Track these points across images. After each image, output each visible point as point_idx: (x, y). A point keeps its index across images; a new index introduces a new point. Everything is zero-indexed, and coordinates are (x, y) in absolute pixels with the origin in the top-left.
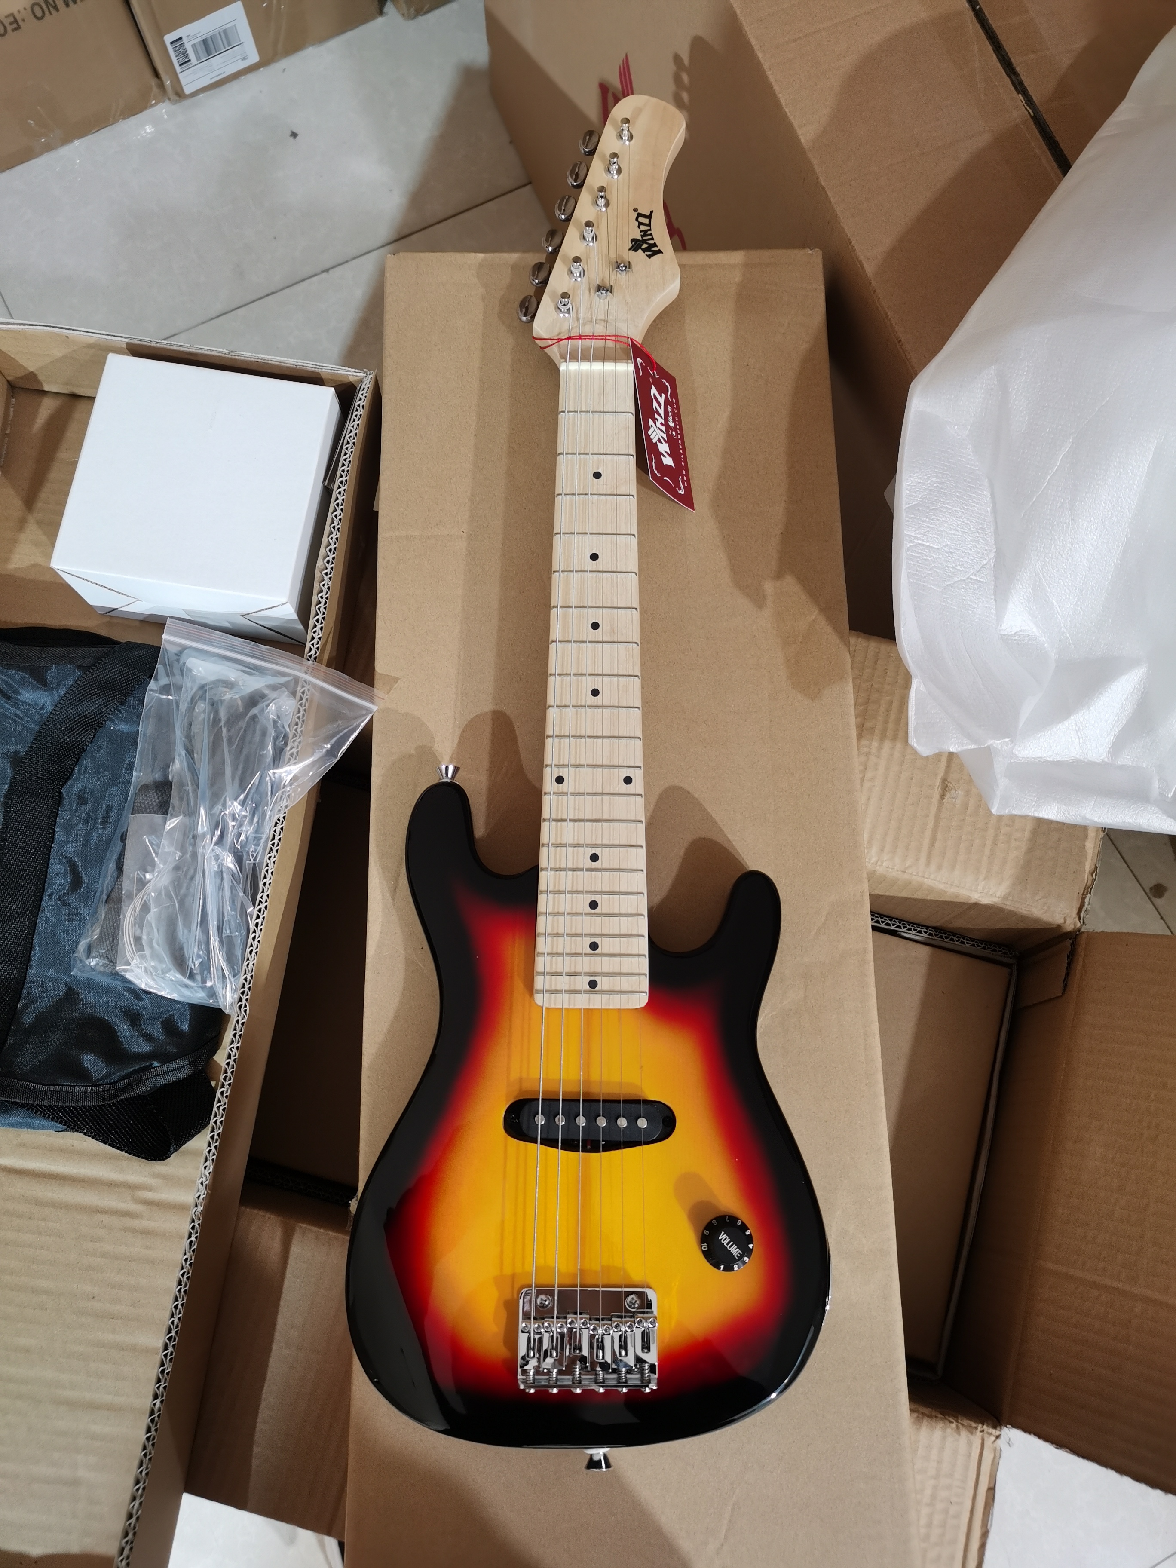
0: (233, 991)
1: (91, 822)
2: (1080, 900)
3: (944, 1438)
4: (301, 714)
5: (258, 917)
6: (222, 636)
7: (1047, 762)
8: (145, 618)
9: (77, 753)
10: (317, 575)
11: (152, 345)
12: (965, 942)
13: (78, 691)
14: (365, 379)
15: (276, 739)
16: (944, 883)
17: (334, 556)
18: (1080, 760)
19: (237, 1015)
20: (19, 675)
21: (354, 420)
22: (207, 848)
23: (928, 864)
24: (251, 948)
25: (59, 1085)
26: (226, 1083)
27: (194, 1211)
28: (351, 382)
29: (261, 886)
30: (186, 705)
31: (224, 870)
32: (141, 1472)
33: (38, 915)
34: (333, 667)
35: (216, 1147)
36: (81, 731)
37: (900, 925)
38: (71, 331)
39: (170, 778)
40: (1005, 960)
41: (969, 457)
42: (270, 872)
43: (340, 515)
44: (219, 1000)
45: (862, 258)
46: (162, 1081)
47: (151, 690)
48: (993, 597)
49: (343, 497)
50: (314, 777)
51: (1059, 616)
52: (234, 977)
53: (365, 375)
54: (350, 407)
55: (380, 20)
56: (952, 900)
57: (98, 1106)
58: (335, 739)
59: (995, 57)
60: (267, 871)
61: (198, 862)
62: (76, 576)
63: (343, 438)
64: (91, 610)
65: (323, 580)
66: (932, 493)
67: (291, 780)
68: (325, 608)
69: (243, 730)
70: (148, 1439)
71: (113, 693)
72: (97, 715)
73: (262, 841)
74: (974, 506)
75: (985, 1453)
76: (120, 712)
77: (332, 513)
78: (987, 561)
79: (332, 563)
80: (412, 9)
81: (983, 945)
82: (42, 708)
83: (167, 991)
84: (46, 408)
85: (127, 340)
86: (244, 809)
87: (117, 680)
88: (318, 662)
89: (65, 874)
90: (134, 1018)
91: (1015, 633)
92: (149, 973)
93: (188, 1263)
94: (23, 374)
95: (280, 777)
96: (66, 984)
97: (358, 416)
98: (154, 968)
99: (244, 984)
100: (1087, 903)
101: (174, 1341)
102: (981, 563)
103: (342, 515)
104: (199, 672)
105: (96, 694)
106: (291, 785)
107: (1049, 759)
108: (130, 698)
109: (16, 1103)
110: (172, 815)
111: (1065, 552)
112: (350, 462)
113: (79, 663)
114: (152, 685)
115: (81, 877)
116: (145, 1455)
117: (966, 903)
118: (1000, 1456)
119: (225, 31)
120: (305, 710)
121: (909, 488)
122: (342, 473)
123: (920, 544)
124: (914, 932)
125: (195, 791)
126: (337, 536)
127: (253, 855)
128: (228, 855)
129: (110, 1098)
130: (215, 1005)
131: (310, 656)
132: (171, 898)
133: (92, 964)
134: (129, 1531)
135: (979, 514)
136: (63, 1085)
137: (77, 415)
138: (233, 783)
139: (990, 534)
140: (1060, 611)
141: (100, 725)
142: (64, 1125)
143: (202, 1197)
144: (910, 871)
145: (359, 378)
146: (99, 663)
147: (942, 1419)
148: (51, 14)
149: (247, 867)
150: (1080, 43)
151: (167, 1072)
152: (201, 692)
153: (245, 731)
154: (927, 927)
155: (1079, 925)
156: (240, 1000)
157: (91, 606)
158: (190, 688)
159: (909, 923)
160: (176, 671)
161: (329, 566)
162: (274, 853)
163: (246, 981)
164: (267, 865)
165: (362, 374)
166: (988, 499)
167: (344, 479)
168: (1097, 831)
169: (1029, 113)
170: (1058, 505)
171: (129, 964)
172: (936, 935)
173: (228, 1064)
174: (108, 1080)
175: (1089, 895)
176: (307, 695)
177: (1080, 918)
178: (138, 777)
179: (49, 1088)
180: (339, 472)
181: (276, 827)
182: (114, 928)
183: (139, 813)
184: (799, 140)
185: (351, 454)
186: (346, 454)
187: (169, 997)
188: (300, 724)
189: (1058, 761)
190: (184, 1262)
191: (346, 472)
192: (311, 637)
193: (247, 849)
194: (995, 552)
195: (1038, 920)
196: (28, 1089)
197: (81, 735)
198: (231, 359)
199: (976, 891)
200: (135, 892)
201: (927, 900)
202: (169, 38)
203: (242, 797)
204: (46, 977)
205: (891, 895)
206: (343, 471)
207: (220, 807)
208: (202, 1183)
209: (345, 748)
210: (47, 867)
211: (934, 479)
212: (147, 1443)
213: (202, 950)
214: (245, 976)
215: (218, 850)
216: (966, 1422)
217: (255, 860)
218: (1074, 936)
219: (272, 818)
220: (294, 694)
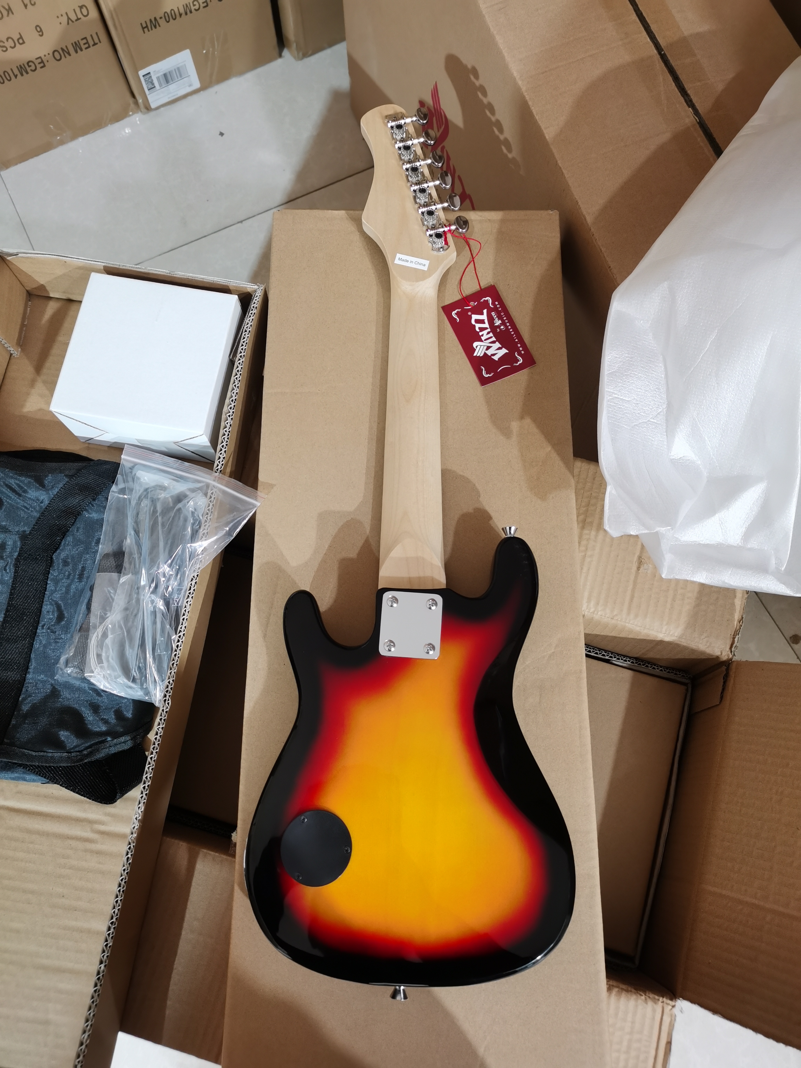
0: (161, 691)
1: (71, 577)
2: (732, 640)
3: (636, 1006)
4: (210, 508)
5: (178, 641)
6: (160, 456)
7: (700, 544)
8: (110, 445)
9: (63, 532)
10: (223, 417)
11: (120, 267)
12: (656, 668)
13: (65, 491)
14: (258, 290)
15: (193, 524)
16: (639, 627)
17: (234, 404)
18: (723, 544)
19: (162, 706)
20: (27, 480)
21: (250, 317)
22: (146, 595)
23: (629, 613)
24: (173, 662)
25: (44, 752)
26: (154, 752)
27: (130, 837)
28: (249, 292)
29: (181, 620)
30: (135, 501)
31: (157, 610)
32: (90, 1014)
33: (34, 638)
34: (233, 477)
35: (146, 794)
36: (66, 518)
37: (612, 656)
38: (68, 258)
39: (124, 549)
40: (684, 680)
41: (650, 341)
42: (187, 611)
43: (239, 378)
44: (152, 697)
45: (585, 213)
46: (113, 750)
47: (113, 492)
48: (665, 434)
49: (242, 366)
50: (218, 549)
51: (709, 447)
52: (162, 682)
53: (258, 287)
54: (248, 308)
55: (280, 61)
56: (645, 638)
57: (70, 766)
58: (232, 524)
59: (674, 84)
60: (185, 611)
61: (140, 605)
62: (67, 416)
63: (242, 328)
64: (76, 438)
65: (227, 420)
66: (625, 364)
67: (202, 551)
68: (228, 438)
69: (172, 517)
70: (95, 991)
71: (88, 493)
72: (78, 507)
73: (183, 591)
74: (653, 373)
75: (664, 1017)
76: (93, 505)
77: (234, 376)
78: (661, 410)
79: (234, 409)
80: (301, 54)
81: (668, 670)
82: (42, 502)
83: (118, 690)
84: (51, 308)
85: (104, 264)
86: (171, 569)
87: (91, 484)
88: (222, 474)
89: (53, 612)
90: (95, 708)
91: (680, 458)
92: (106, 677)
93: (126, 872)
94: (37, 286)
95: (195, 548)
96: (52, 685)
97: (253, 314)
98: (110, 675)
99: (168, 686)
100: (736, 642)
101: (115, 925)
102: (657, 411)
103: (241, 377)
104: (145, 480)
105: (77, 493)
106: (202, 554)
107: (701, 543)
108: (99, 496)
109: (16, 763)
110: (124, 574)
111: (713, 405)
112: (247, 343)
113: (67, 473)
114: (114, 488)
115: (64, 614)
116: (93, 1002)
117: (654, 640)
118: (675, 1020)
119: (178, 68)
120: (213, 505)
121: (610, 360)
122: (242, 351)
123: (616, 397)
124: (621, 661)
125: (140, 558)
126: (237, 391)
127: (176, 601)
128: (160, 601)
129: (78, 761)
130: (149, 701)
131: (217, 470)
132: (121, 628)
133: (69, 672)
134: (81, 1054)
135: (656, 378)
136: (47, 752)
137: (71, 313)
138: (164, 553)
139: (663, 392)
140: (710, 444)
141: (79, 514)
142: (47, 779)
143: (136, 828)
144: (616, 618)
145: (254, 289)
146: (80, 473)
147: (635, 993)
148: (65, 57)
149: (172, 609)
150: (730, 75)
151: (116, 745)
152: (145, 493)
153: (173, 518)
154: (630, 658)
155: (731, 656)
156: (165, 696)
157: (76, 436)
158: (138, 490)
159: (618, 655)
160: (130, 479)
161: (231, 411)
162: (190, 599)
163: (170, 684)
164: (185, 607)
165: (256, 287)
166: (663, 369)
167: (242, 354)
168: (743, 593)
169: (696, 120)
170: (708, 373)
171: (93, 672)
172: (636, 663)
173: (156, 739)
174: (77, 749)
175: (737, 636)
176: (214, 495)
177: (731, 652)
178: (102, 549)
179: (37, 754)
180: (240, 349)
181: (192, 582)
182: (84, 649)
183: (102, 572)
184: (545, 137)
185: (248, 338)
186: (244, 338)
187: (119, 695)
188: (209, 514)
189: (708, 544)
190: (123, 872)
191: (244, 350)
192: (218, 457)
193: (173, 597)
194: (667, 404)
195: (703, 653)
196: (24, 754)
197: (66, 520)
198: (171, 277)
199: (661, 632)
200: (98, 624)
201: (628, 638)
202: (141, 73)
203: (170, 561)
204: (39, 680)
205: (605, 634)
206: (242, 349)
207: (155, 568)
208: (136, 819)
209: (238, 530)
210: (42, 607)
211: (626, 355)
212: (94, 994)
213: (141, 663)
214: (169, 680)
215: (153, 597)
216: (652, 995)
217: (178, 604)
218: (728, 664)
219: (189, 576)
220: (206, 495)
